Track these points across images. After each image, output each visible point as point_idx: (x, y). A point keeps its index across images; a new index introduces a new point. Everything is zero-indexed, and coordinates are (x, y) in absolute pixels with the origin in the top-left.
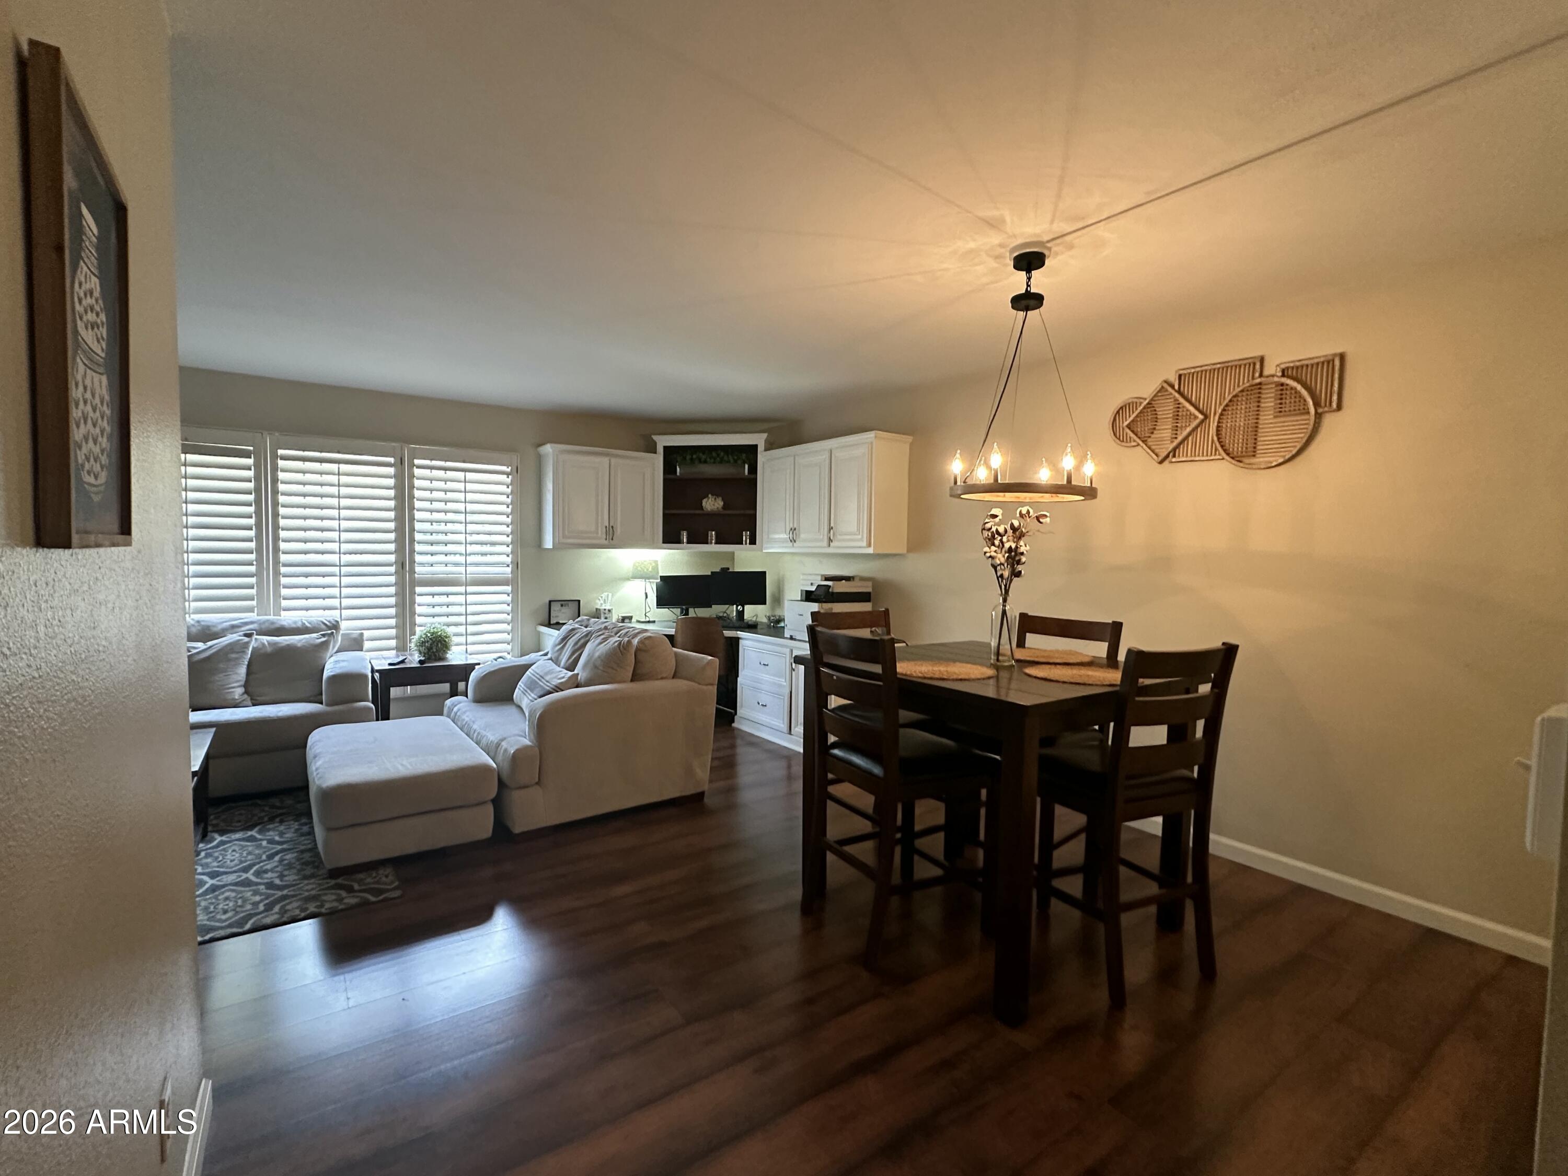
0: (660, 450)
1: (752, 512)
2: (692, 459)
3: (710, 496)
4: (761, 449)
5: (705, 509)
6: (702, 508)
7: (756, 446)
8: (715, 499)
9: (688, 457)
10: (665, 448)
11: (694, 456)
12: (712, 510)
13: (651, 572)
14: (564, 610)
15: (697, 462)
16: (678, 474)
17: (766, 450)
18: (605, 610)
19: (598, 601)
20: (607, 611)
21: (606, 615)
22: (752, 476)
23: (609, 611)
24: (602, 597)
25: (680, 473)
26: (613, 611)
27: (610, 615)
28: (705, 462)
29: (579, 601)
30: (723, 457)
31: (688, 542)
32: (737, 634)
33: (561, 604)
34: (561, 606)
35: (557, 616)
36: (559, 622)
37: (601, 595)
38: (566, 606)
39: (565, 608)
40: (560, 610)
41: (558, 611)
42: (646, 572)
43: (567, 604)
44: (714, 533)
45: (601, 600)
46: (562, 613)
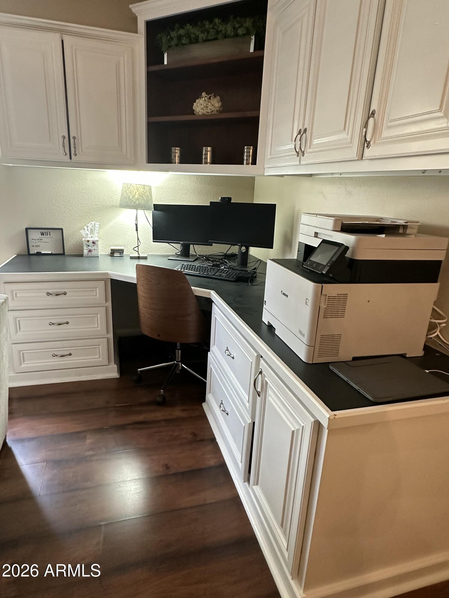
0: (141, 27)
1: (254, 114)
3: (203, 94)
5: (196, 114)
6: (192, 112)
8: (210, 98)
10: (148, 23)
13: (138, 199)
14: (45, 238)
16: (165, 63)
18: (88, 241)
20: (90, 244)
21: (90, 248)
22: (258, 53)
23: (93, 243)
24: (88, 227)
25: (167, 63)
26: (99, 243)
27: (95, 247)
28: (197, 40)
29: (62, 229)
31: (181, 162)
32: (210, 293)
33: (42, 233)
34: (42, 235)
35: (39, 246)
36: (41, 253)
37: (87, 225)
38: (47, 235)
39: (47, 236)
40: (41, 238)
41: (38, 240)
42: (132, 199)
43: (49, 233)
44: (209, 149)
45: (86, 231)
46: (43, 242)
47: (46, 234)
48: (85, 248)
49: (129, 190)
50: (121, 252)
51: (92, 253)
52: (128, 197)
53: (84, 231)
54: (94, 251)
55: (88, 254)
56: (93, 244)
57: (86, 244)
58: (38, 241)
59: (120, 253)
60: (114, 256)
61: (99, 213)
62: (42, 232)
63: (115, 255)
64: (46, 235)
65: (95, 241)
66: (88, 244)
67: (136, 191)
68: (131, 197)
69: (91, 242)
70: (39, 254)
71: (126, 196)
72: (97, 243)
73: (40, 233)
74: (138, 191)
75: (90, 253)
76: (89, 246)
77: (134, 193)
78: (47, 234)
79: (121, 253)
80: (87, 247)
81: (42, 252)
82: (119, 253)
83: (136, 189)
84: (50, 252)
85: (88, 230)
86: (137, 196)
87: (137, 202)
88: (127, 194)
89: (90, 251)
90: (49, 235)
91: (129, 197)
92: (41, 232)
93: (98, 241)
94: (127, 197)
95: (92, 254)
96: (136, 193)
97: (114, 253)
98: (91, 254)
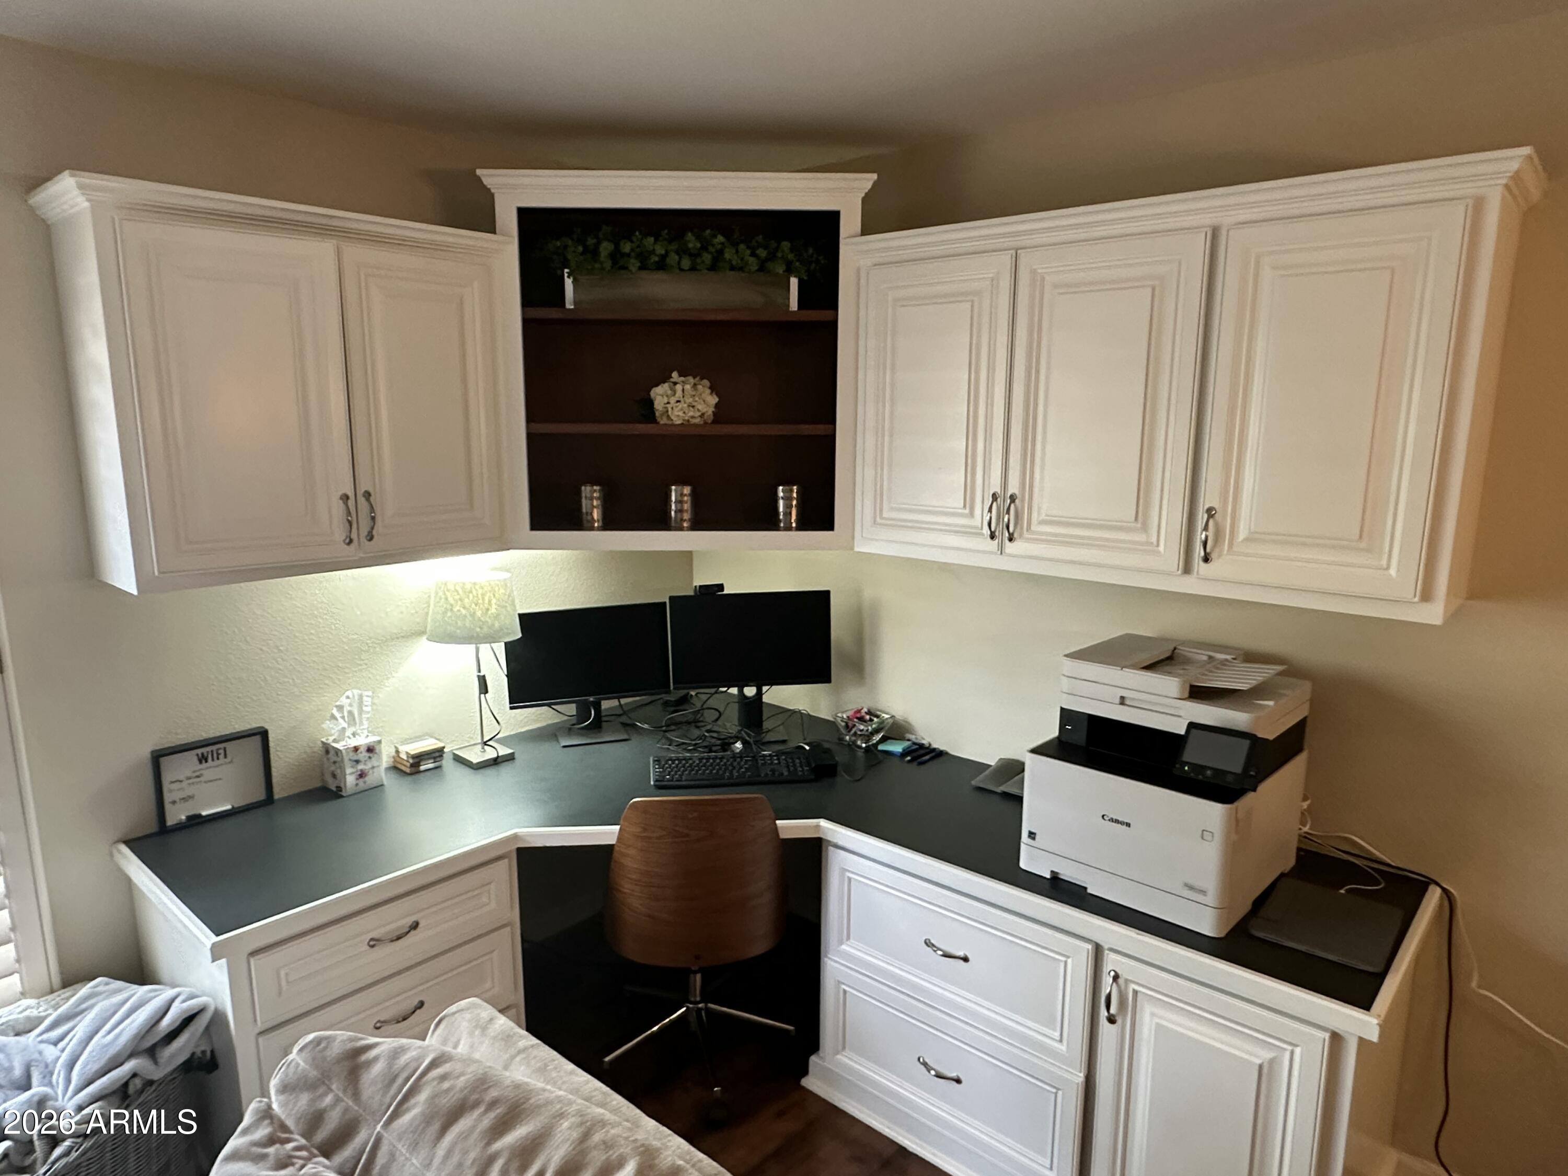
0: (508, 220)
1: (820, 429)
2: (617, 257)
3: (675, 375)
4: (850, 224)
5: (663, 421)
6: (647, 411)
7: (834, 217)
8: (694, 386)
9: (606, 248)
10: (524, 214)
11: (627, 247)
12: (686, 424)
13: (497, 616)
14: (210, 771)
15: (634, 264)
16: (569, 305)
17: (867, 230)
18: (356, 749)
19: (327, 724)
20: (363, 755)
21: (361, 766)
22: (811, 315)
23: (370, 750)
24: (340, 708)
25: (575, 303)
26: (382, 747)
27: (373, 762)
28: (661, 266)
29: (263, 734)
30: (721, 252)
31: (604, 526)
32: (818, 827)
33: (200, 755)
34: (201, 762)
35: (191, 797)
36: (200, 816)
37: (338, 703)
38: (218, 759)
39: (217, 762)
40: (197, 774)
41: (191, 781)
42: (482, 619)
43: (221, 751)
44: (687, 490)
45: (341, 720)
46: (206, 782)
47: (215, 755)
48: (349, 770)
49: (471, 596)
50: (437, 754)
51: (367, 779)
52: (471, 615)
53: (335, 722)
54: (371, 772)
55: (357, 785)
56: (367, 755)
57: (350, 760)
58: (189, 784)
59: (435, 758)
60: (420, 772)
61: (359, 662)
62: (203, 754)
63: (422, 768)
64: (213, 760)
65: (372, 744)
66: (355, 758)
67: (490, 597)
68: (479, 614)
69: (363, 749)
70: (195, 821)
71: (464, 612)
72: (377, 748)
73: (196, 758)
74: (494, 595)
75: (361, 781)
76: (357, 762)
77: (487, 601)
78: (218, 754)
79: (438, 759)
80: (352, 767)
81: (204, 813)
82: (432, 761)
83: (490, 592)
84: (229, 807)
85: (343, 717)
86: (493, 610)
87: (497, 625)
88: (464, 608)
89: (362, 775)
90: (221, 756)
91: (473, 615)
92: (197, 755)
93: (380, 742)
94: (468, 616)
95: (368, 782)
96: (490, 601)
97: (419, 762)
98: (365, 782)
